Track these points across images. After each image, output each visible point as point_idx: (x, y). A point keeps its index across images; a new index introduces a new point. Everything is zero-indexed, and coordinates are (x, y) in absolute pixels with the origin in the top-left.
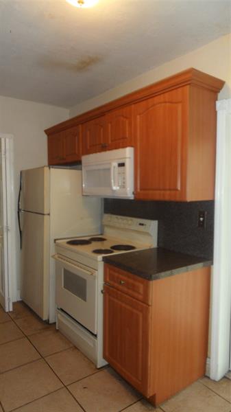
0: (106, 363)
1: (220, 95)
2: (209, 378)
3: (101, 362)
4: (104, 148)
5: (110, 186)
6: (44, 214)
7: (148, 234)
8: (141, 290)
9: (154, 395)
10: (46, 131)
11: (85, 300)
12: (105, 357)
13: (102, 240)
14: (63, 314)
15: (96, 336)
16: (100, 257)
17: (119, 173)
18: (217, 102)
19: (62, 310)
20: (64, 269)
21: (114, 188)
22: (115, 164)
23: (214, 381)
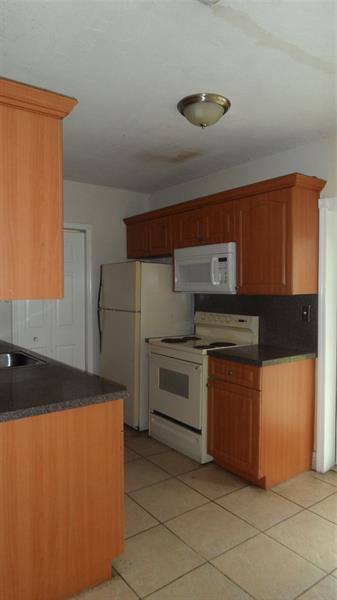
0: (211, 459)
1: (322, 194)
2: (315, 471)
3: (206, 458)
4: (201, 242)
5: (210, 281)
6: (134, 312)
7: (249, 330)
8: (251, 378)
9: (264, 478)
10: (125, 220)
11: (187, 397)
12: (209, 452)
13: (195, 339)
14: (158, 417)
15: (199, 432)
16: (205, 351)
17: (220, 268)
18: (320, 200)
19: (156, 413)
20: (161, 369)
21: (215, 283)
22: (215, 259)
23: (321, 473)
